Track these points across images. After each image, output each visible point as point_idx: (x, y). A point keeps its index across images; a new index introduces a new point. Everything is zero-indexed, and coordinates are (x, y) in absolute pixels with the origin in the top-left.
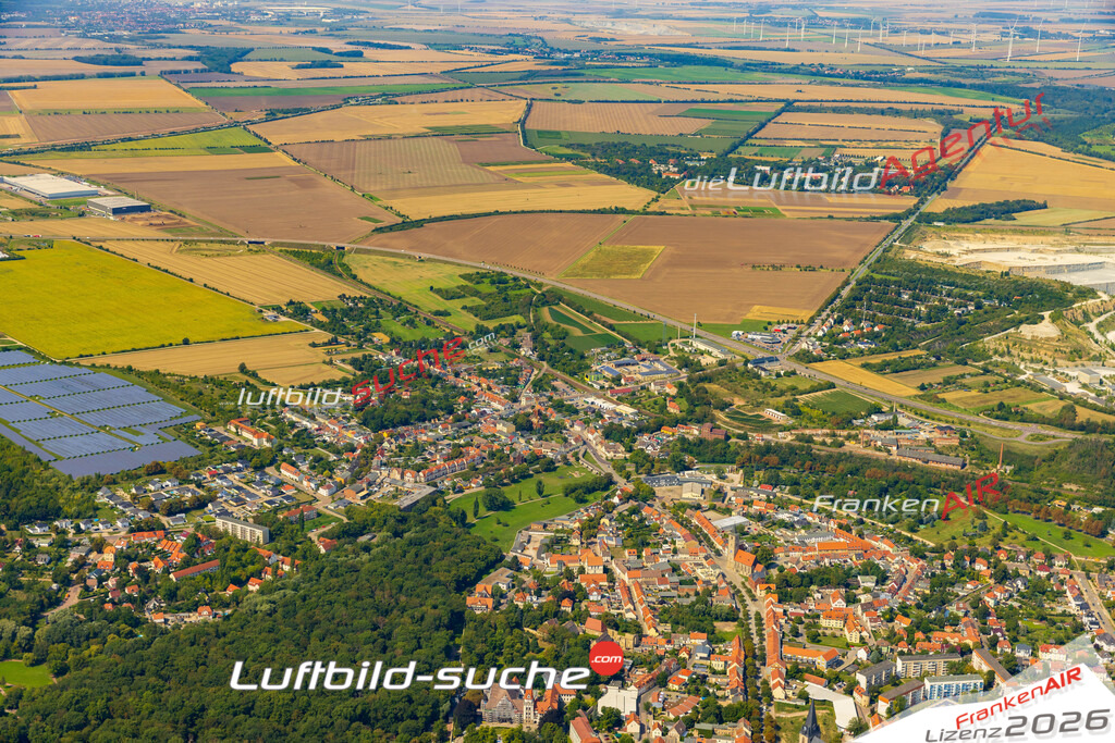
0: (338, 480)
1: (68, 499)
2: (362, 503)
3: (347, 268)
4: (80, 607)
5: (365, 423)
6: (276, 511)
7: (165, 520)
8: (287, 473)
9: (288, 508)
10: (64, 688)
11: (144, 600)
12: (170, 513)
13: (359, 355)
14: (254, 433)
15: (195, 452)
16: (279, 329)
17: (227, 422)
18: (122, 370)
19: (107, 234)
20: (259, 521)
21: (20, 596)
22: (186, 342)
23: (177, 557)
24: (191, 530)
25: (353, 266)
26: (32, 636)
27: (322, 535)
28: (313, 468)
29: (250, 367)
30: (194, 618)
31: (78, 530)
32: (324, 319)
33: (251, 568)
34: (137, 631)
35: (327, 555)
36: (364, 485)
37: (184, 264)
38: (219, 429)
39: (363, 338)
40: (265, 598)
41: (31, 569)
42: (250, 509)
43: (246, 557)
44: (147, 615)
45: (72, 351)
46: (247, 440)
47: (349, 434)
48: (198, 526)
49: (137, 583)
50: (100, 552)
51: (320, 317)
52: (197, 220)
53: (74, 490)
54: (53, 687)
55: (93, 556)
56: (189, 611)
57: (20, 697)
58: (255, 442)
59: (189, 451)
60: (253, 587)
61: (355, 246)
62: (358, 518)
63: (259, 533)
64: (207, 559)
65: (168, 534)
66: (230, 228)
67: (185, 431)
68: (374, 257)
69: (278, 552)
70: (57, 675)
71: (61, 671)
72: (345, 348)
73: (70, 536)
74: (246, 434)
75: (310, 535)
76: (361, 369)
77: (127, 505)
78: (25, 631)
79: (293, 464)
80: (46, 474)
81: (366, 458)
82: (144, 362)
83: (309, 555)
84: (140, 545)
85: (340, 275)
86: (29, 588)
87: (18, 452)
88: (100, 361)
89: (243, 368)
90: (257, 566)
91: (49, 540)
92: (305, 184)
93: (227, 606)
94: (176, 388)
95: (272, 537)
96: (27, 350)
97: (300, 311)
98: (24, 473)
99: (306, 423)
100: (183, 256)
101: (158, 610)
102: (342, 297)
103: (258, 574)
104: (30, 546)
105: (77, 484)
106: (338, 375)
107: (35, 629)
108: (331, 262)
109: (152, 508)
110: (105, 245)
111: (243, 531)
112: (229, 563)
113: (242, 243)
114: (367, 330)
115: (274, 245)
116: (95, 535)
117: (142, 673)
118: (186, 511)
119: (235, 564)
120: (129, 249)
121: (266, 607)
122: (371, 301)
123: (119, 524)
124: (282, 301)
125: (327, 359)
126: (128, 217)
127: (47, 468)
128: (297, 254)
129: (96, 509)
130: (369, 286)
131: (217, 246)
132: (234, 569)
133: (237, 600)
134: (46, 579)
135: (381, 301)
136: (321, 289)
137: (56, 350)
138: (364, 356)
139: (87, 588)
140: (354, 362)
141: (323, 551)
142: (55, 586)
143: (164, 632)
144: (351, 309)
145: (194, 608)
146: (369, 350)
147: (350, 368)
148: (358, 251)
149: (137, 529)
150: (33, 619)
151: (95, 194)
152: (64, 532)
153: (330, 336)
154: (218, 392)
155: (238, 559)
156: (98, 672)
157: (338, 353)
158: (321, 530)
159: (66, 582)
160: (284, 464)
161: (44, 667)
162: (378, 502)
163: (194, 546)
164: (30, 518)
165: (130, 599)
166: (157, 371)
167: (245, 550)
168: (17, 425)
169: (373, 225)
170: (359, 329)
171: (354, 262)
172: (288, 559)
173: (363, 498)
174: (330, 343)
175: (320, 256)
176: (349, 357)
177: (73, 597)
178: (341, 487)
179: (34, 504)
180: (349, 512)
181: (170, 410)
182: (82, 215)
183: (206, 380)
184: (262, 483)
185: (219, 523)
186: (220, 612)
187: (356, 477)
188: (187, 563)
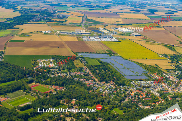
0: (173, 87)
1: (127, 83)
2: (177, 92)
3: (174, 49)
4: (128, 102)
5: (177, 77)
6: (161, 91)
7: (142, 89)
8: (163, 84)
9: (163, 90)
10: (125, 115)
11: (138, 102)
12: (143, 88)
13: (176, 65)
14: (158, 76)
15: (148, 78)
16: (162, 58)
17: (153, 74)
18: (136, 62)
19: (134, 39)
20: (158, 92)
21: (119, 98)
22: (146, 59)
23: (144, 96)
24: (147, 92)
25: (175, 49)
26: (120, 105)
27: (170, 97)
28: (168, 84)
29: (157, 64)
30: (146, 107)
31: (128, 88)
32: (170, 58)
33: (157, 100)
34: (137, 108)
35: (170, 101)
36: (177, 89)
37: (146, 45)
38: (152, 75)
39: (177, 62)
40: (159, 106)
41: (121, 93)
42: (157, 90)
43: (156, 98)
44: (139, 105)
45: (128, 58)
46: (156, 77)
47: (175, 79)
48: (148, 91)
49: (137, 99)
50: (131, 92)
51: (169, 57)
52: (149, 38)
53: (128, 81)
54: (124, 115)
55: (130, 93)
56: (146, 106)
57: (118, 115)
58: (158, 78)
59: (146, 78)
60: (157, 104)
61: (176, 45)
62: (176, 95)
63: (158, 94)
64: (149, 97)
65: (143, 92)
66: (154, 40)
67: (146, 74)
68: (179, 48)
69: (161, 98)
70: (124, 112)
71: (125, 112)
72: (174, 63)
73: (127, 89)
74: (156, 76)
75: (167, 96)
76: (177, 68)
77: (136, 85)
78: (119, 104)
79: (164, 83)
80: (123, 78)
81: (178, 84)
82: (140, 61)
83: (167, 100)
84: (138, 93)
85: (173, 50)
86: (120, 97)
87: (119, 73)
88: (132, 60)
89: (156, 65)
90: (158, 100)
91: (123, 89)
92: (167, 34)
93: (153, 106)
94: (144, 66)
95: (160, 96)
96: (121, 57)
97: (166, 56)
98: (120, 77)
99: (167, 76)
100: (146, 44)
101: (141, 105)
102: (173, 54)
103: (158, 102)
104: (121, 90)
105: (128, 80)
106: (173, 68)
107: (121, 104)
108: (171, 48)
109: (140, 87)
110: (134, 41)
111: (156, 94)
112: (153, 99)
113: (156, 43)
114: (178, 61)
115: (161, 44)
116: (131, 89)
117: (138, 115)
118: (146, 88)
119: (154, 99)
120: (137, 42)
121: (160, 108)
122: (179, 56)
123: (135, 88)
124: (163, 54)
125: (171, 65)
126: (137, 36)
127: (123, 77)
128: (165, 46)
129: (131, 85)
130: (178, 53)
131: (152, 43)
132: (154, 100)
133: (154, 106)
134: (123, 96)
135: (181, 56)
136: (170, 52)
137: (126, 57)
138: (177, 65)
139: (129, 98)
140: (176, 66)
141: (170, 100)
142: (124, 97)
143: (142, 109)
144: (175, 57)
145: (147, 105)
146: (178, 64)
147: (175, 67)
148: (176, 46)
149: (138, 90)
150: (121, 102)
151: (132, 32)
152: (126, 88)
153: (171, 61)
154: (151, 68)
155: (155, 98)
156: (131, 114)
157: (172, 64)
158: (169, 96)
159: (126, 97)
160: (163, 83)
161: (122, 110)
162: (180, 93)
163: (147, 95)
164: (121, 85)
165: (136, 102)
166: (142, 63)
167: (156, 97)
168: (119, 69)
169: (179, 42)
170: (177, 60)
171: (176, 48)
172: (163, 100)
173: (177, 91)
174: (171, 62)
175: (169, 46)
176: (175, 65)
177: (127, 99)
178: (173, 88)
179: (121, 82)
180: (175, 94)
181: (143, 70)
182: (130, 35)
183: (150, 66)
184: (159, 85)
185: (152, 91)
186: (151, 107)
187: (176, 87)
188: (146, 98)
